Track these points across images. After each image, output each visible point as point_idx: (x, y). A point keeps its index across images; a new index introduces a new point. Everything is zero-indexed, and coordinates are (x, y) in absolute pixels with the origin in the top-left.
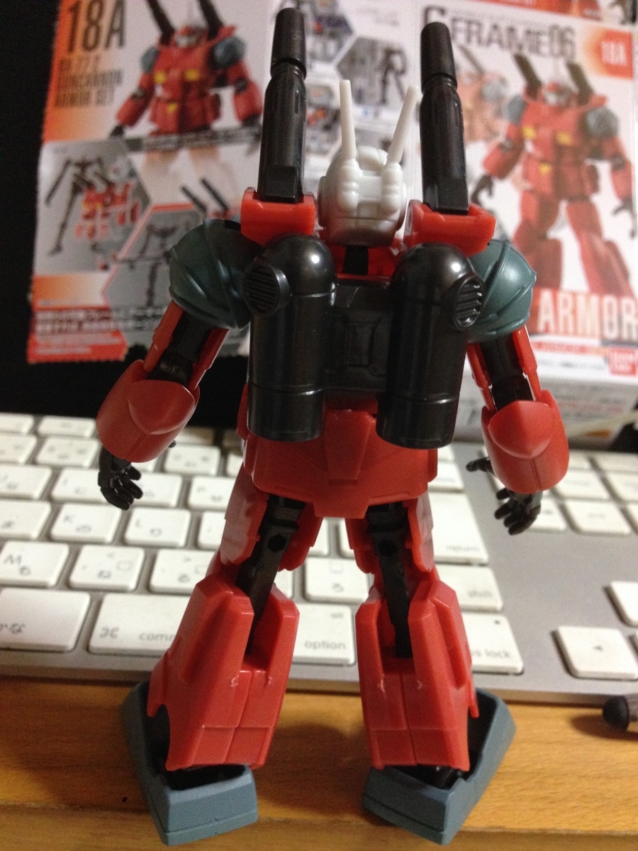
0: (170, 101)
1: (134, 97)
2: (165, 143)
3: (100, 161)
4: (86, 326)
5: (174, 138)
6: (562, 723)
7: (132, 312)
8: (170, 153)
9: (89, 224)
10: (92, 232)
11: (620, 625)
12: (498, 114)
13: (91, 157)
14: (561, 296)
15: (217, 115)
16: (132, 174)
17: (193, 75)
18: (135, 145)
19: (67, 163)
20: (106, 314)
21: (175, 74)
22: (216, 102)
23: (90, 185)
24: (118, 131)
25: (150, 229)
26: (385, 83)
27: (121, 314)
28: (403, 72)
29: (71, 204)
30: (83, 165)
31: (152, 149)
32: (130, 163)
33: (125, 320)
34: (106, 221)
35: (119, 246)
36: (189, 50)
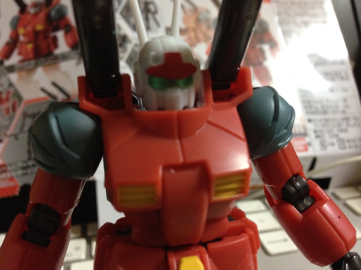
0: (28, 43)
1: (8, 44)
2: (28, 65)
5: (33, 62)
7: (20, 165)
8: (31, 70)
12: (209, 28)
15: (56, 46)
16: (11, 85)
17: (39, 27)
18: (11, 69)
20: (4, 169)
21: (29, 28)
22: (55, 40)
25: (25, 115)
26: (147, 19)
27: (14, 167)
31: (21, 70)
32: (9, 80)
33: (16, 170)
35: (7, 127)
36: (36, 15)
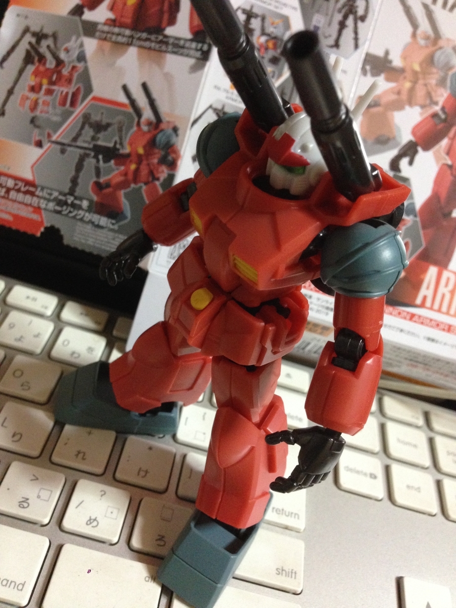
2: (118, 34)
3: (55, 36)
4: (13, 194)
8: (120, 46)
9: (33, 96)
10: (34, 107)
13: (48, 30)
14: (446, 274)
16: (82, 58)
18: (90, 29)
19: (26, 30)
20: (32, 189)
23: (42, 59)
24: (78, 11)
26: (342, 25)
27: (45, 194)
28: (363, 19)
29: (21, 72)
30: (40, 36)
34: (48, 98)
35: (56, 127)
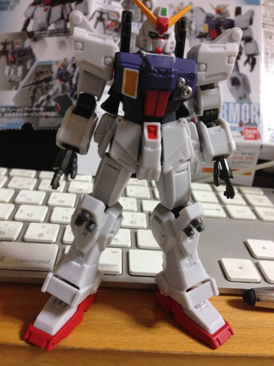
6: (223, 303)
11: (251, 258)
